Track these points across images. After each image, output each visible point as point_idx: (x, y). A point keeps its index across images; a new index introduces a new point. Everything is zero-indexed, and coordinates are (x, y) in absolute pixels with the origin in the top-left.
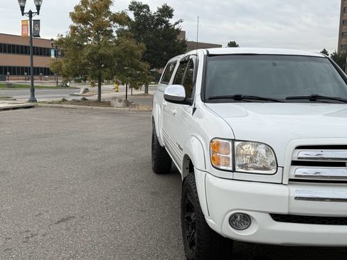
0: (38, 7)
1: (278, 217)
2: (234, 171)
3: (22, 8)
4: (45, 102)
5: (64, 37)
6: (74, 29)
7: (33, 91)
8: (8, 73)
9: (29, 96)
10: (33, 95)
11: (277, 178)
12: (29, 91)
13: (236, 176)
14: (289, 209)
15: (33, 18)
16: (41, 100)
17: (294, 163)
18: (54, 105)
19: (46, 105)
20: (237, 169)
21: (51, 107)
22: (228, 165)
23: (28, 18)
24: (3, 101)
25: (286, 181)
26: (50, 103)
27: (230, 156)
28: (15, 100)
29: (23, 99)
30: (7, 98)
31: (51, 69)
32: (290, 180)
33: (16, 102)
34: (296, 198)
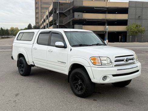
1: (114, 75)
11: (112, 66)
13: (102, 66)
14: (116, 73)
17: (115, 61)
25: (114, 66)
27: (100, 61)
32: (115, 66)
34: (118, 70)
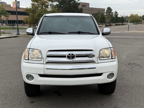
1: (41, 76)
2: (28, 59)
4: (22, 35)
5: (28, 8)
6: (33, 5)
7: (18, 30)
8: (15, 23)
9: (17, 33)
10: (18, 32)
11: (42, 62)
12: (16, 30)
13: (29, 61)
14: (44, 73)
15: (17, 1)
16: (22, 34)
17: (48, 56)
18: (26, 36)
19: (22, 36)
20: (30, 59)
21: (24, 37)
22: (27, 58)
23: (15, 1)
24: (6, 35)
26: (24, 35)
27: (28, 54)
28: (12, 34)
29: (15, 33)
30: (9, 33)
31: (24, 21)
32: (46, 62)
33: (12, 35)
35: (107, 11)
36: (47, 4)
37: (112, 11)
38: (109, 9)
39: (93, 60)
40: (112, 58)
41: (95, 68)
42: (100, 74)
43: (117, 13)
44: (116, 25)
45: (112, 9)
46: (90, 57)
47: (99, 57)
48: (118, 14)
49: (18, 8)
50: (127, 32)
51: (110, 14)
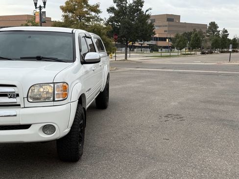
0: (45, 3)
3: (36, 4)
15: (42, 11)
23: (39, 11)
35: (210, 28)
36: (88, 16)
37: (218, 29)
38: (213, 26)
39: (16, 102)
40: (54, 100)
41: (15, 116)
42: (27, 127)
43: (226, 31)
44: (222, 52)
45: (218, 25)
46: (11, 97)
47: (27, 97)
48: (228, 34)
49: (43, 22)
50: (227, 63)
51: (214, 33)
